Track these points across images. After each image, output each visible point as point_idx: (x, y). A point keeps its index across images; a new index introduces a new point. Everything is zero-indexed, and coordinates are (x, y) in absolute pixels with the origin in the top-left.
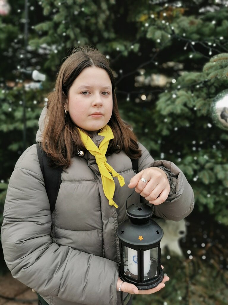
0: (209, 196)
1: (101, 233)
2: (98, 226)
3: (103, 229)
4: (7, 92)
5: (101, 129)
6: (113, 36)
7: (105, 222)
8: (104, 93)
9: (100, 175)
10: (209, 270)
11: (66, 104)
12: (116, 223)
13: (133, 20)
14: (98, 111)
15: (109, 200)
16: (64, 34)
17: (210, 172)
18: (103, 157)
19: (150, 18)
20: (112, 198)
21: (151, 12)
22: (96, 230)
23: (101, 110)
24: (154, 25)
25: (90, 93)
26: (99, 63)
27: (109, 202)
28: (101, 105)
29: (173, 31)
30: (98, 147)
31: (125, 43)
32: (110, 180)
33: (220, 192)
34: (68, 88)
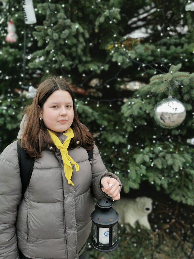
0: (163, 178)
1: (63, 204)
2: (60, 199)
3: (64, 201)
4: (12, 100)
5: (65, 131)
6: (89, 59)
7: (66, 196)
8: (67, 106)
9: (62, 163)
10: (172, 241)
11: (41, 114)
12: (73, 197)
13: (103, 48)
14: (64, 119)
15: (68, 180)
16: (54, 59)
17: (163, 159)
18: (66, 150)
19: (114, 47)
20: (70, 178)
21: (116, 42)
22: (59, 202)
23: (66, 118)
24: (117, 52)
25: (58, 107)
26: (64, 87)
27: (68, 181)
28: (66, 115)
29: (130, 57)
30: (63, 144)
31: (98, 64)
32: (70, 167)
33: (172, 175)
34: (42, 104)
